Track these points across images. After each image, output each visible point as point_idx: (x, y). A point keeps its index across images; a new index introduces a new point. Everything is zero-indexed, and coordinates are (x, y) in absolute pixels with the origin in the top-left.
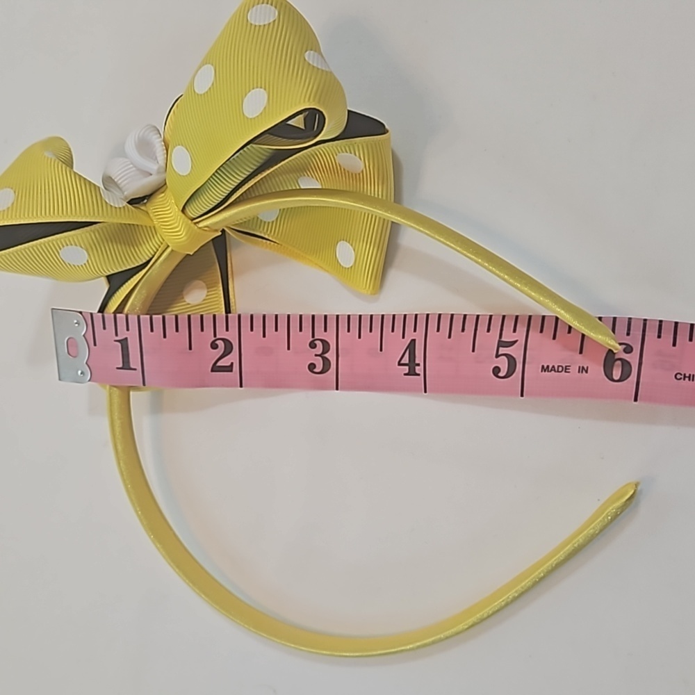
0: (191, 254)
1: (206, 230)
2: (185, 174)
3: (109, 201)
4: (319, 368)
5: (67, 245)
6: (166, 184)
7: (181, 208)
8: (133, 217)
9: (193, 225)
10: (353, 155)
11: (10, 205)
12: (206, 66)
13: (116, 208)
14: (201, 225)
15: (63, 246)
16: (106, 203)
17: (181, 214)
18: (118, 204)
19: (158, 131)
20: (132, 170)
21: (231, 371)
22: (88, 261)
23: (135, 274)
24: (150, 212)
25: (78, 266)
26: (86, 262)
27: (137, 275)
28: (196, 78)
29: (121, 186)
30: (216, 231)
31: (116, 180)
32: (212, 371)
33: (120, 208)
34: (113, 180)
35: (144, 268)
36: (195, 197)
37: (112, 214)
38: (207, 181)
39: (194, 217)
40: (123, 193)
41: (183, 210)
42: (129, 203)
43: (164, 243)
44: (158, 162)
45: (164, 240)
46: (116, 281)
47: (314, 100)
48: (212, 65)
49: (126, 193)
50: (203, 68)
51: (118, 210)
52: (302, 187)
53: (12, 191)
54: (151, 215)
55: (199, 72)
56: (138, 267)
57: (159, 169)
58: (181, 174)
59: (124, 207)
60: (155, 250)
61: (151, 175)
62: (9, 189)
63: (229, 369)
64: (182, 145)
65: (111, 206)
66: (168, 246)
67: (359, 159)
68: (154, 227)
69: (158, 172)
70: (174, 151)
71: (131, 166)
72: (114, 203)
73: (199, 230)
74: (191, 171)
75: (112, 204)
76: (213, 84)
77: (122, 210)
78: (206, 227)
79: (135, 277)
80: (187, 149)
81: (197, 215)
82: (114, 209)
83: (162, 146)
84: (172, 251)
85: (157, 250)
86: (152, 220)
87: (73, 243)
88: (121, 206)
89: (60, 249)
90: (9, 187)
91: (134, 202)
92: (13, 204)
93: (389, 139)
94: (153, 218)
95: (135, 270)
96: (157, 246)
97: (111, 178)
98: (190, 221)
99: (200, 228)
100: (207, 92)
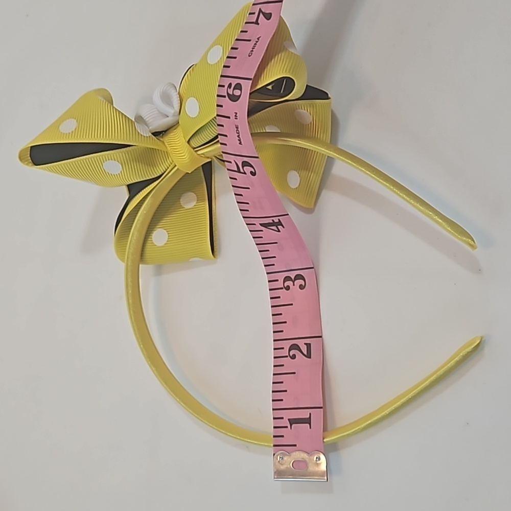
0: (190, 172)
1: (202, 157)
2: (194, 117)
3: (140, 131)
4: (302, 282)
5: (109, 160)
6: (179, 123)
7: (187, 140)
8: (154, 143)
9: (194, 152)
10: (306, 111)
11: (73, 130)
12: (216, 46)
13: (144, 136)
14: (199, 152)
15: (106, 160)
16: (138, 133)
17: (187, 144)
18: (146, 134)
19: (175, 87)
20: (155, 113)
21: (310, 344)
22: (121, 172)
23: (151, 184)
24: (165, 142)
25: (114, 175)
26: (120, 172)
27: (153, 184)
28: (209, 54)
29: (148, 123)
30: (208, 158)
31: (145, 118)
32: (310, 358)
33: (147, 137)
34: (143, 119)
35: (157, 180)
36: (197, 133)
37: (141, 140)
38: (207, 123)
39: (195, 147)
40: (149, 128)
41: (188, 142)
42: (153, 134)
43: (173, 164)
44: (174, 108)
45: (173, 161)
46: (134, 189)
47: (289, 72)
48: (221, 46)
49: (150, 128)
50: (214, 48)
51: (146, 138)
52: (267, 131)
53: (75, 121)
54: (166, 144)
55: (212, 50)
56: (153, 179)
57: (174, 113)
58: (191, 116)
59: (150, 136)
60: (166, 168)
61: (168, 117)
62: (73, 120)
63: (308, 345)
64: (194, 97)
65: (141, 135)
66: (176, 166)
67: (309, 115)
68: (167, 152)
69: (174, 115)
70: (188, 100)
71: (156, 110)
72: (143, 133)
73: (197, 156)
74: (198, 115)
75: (142, 134)
76: (221, 58)
77: (148, 138)
78: (202, 154)
79: (151, 186)
80: (197, 100)
81: (198, 146)
82: (143, 137)
83: (178, 97)
84: (178, 169)
85: (168, 168)
86: (166, 147)
87: (113, 158)
88: (148, 135)
89: (104, 162)
90: (73, 118)
91: (156, 134)
92: (76, 129)
93: (330, 103)
94: (167, 146)
95: (151, 181)
96: (168, 166)
97: (141, 117)
98: (192, 150)
99: (199, 155)
100: (216, 63)
